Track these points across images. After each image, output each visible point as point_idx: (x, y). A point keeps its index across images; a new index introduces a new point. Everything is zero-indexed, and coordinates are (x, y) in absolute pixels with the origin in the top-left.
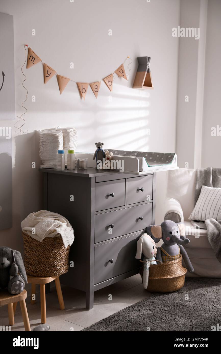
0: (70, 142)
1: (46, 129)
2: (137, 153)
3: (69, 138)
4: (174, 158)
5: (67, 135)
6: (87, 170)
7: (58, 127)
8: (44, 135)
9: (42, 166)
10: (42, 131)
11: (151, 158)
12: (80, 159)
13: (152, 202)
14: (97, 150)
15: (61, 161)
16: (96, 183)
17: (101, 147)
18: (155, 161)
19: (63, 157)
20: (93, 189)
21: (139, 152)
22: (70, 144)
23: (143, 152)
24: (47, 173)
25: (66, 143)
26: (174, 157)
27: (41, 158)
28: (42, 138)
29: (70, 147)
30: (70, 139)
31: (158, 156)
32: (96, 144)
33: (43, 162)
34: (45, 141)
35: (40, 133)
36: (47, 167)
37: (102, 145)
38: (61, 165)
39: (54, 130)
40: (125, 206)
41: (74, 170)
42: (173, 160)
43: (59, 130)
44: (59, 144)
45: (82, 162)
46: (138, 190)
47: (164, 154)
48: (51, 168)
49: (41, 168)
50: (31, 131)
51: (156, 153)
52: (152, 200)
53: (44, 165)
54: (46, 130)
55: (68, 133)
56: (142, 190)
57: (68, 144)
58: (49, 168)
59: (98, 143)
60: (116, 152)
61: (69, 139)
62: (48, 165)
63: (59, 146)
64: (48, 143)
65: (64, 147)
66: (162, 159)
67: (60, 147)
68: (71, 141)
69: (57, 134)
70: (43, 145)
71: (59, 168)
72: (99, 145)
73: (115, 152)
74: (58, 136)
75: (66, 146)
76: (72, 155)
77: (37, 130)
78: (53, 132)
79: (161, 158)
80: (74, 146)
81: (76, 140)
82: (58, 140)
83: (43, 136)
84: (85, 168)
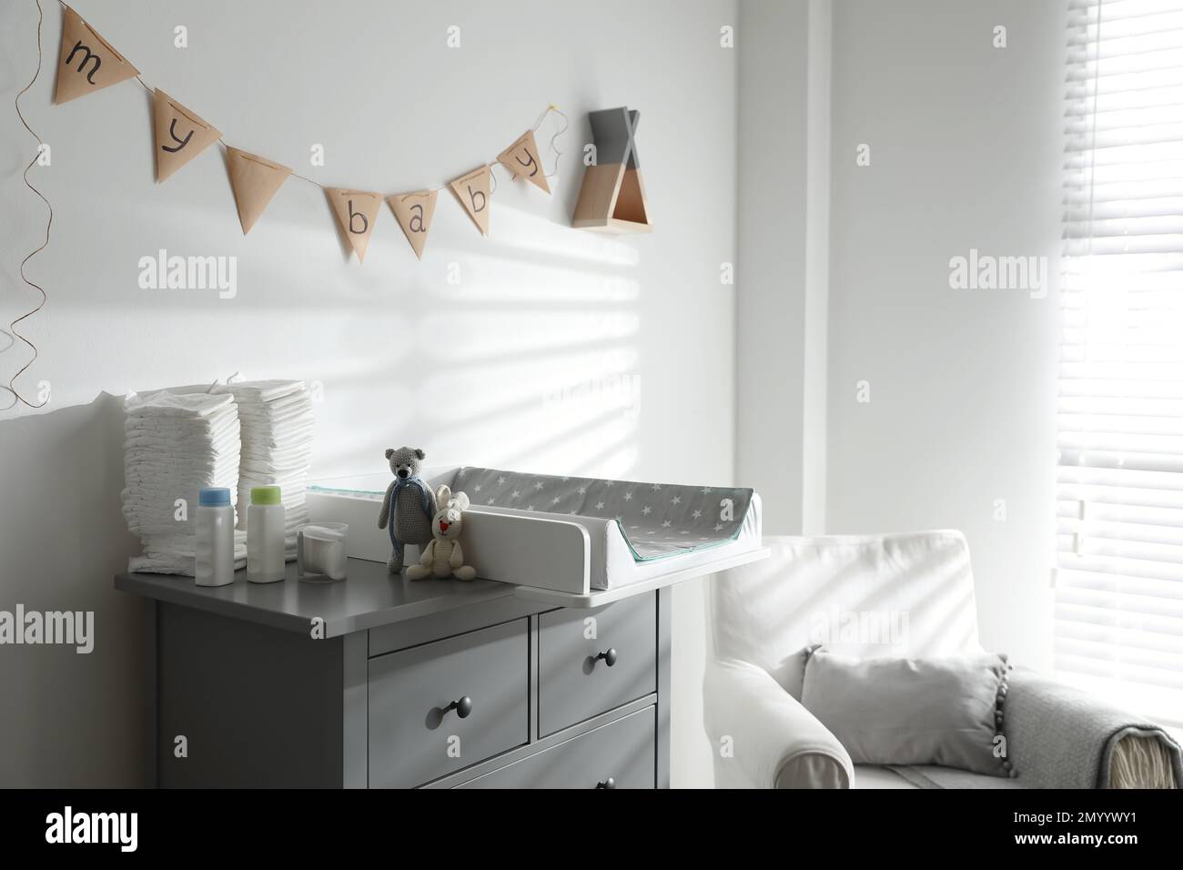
0: (273, 446)
1: (167, 389)
2: (590, 483)
3: (269, 428)
4: (749, 513)
5: (258, 412)
6: (343, 581)
7: (230, 378)
8: (142, 414)
9: (136, 564)
10: (143, 395)
11: (647, 510)
12: (311, 530)
13: (656, 704)
14: (394, 484)
15: (211, 543)
16: (368, 659)
17: (409, 469)
18: (667, 524)
19: (219, 521)
20: (352, 694)
21: (596, 481)
22: (272, 454)
23: (615, 482)
24: (159, 604)
25: (256, 450)
26: (748, 505)
27: (130, 524)
28: (135, 432)
29: (273, 471)
30: (274, 433)
31: (676, 500)
32: (389, 454)
33: (143, 542)
34: (146, 446)
35: (126, 405)
36: (153, 570)
37: (416, 460)
38: (210, 563)
39: (208, 392)
40: (529, 743)
41: (283, 581)
42: (745, 521)
43: (213, 392)
44: (213, 460)
45: (317, 543)
46: (592, 662)
47: (706, 491)
48: (173, 575)
49: (130, 570)
50: (84, 396)
51: (667, 486)
52: (656, 692)
53: (146, 555)
54: (163, 392)
55: (266, 407)
56: (610, 661)
57: (267, 458)
58: (164, 575)
59: (399, 451)
60: (502, 481)
61: (271, 434)
62: (162, 557)
63: (210, 469)
64: (163, 451)
65: (244, 470)
66: (697, 514)
67: (215, 472)
68: (277, 444)
69: (204, 413)
70: (140, 461)
71: (201, 575)
72: (402, 461)
73: (498, 478)
74: (207, 422)
75: (255, 465)
76: (267, 511)
77: (115, 391)
78: (190, 402)
79: (691, 510)
80: (295, 464)
81: (307, 437)
82: (209, 441)
83: (136, 421)
84: (334, 573)
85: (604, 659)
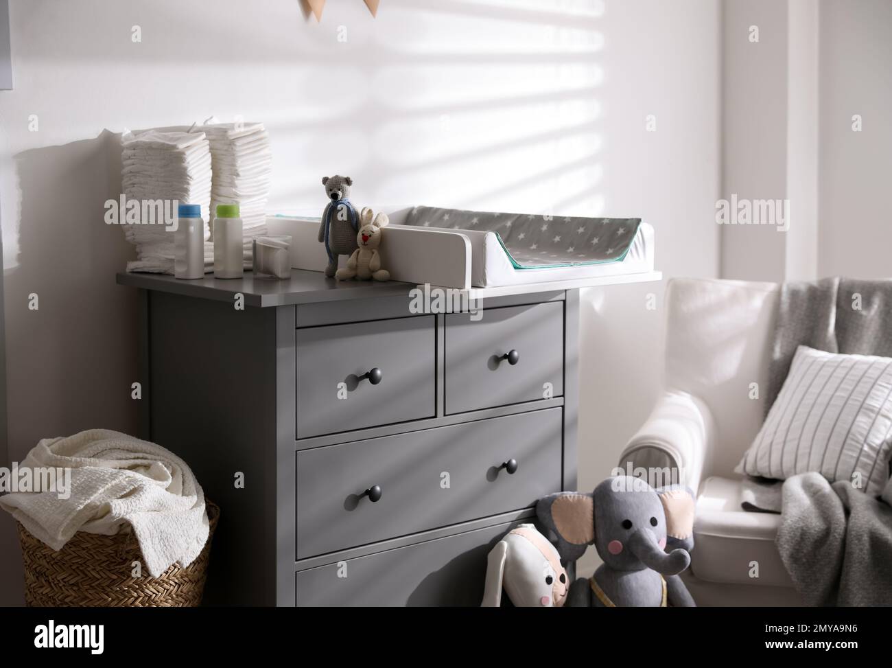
0: (238, 175)
1: (154, 129)
2: (515, 218)
3: (234, 160)
4: (637, 238)
5: (226, 147)
6: (287, 280)
7: (206, 121)
8: (134, 147)
9: (132, 266)
10: (136, 133)
11: (557, 239)
12: (260, 240)
13: (563, 407)
14: (329, 205)
15: (185, 246)
16: (297, 328)
17: (340, 193)
18: (571, 250)
19: (192, 229)
20: (284, 353)
21: (521, 216)
22: (236, 182)
23: (536, 216)
24: (149, 292)
25: (224, 178)
26: (635, 232)
27: (128, 234)
28: (129, 162)
29: (237, 195)
30: (238, 165)
31: (581, 230)
32: (325, 180)
33: (138, 250)
34: (138, 172)
35: (123, 140)
36: (146, 270)
37: (345, 186)
38: (186, 261)
39: (188, 132)
40: (435, 417)
41: (241, 278)
42: (632, 246)
43: (191, 131)
44: (188, 184)
45: (268, 249)
46: (497, 360)
47: (605, 222)
48: (160, 274)
49: (128, 270)
50: (90, 132)
51: (576, 218)
52: (563, 396)
53: (140, 260)
54: (151, 131)
55: (232, 143)
56: (511, 359)
57: (233, 185)
58: (152, 273)
59: (332, 178)
60: (446, 217)
61: (234, 165)
62: (150, 261)
63: (186, 191)
64: (150, 176)
65: (215, 193)
66: (595, 241)
67: (191, 193)
68: (241, 174)
69: (181, 146)
70: (133, 184)
71: (179, 271)
72: (335, 187)
74: (184, 154)
75: (223, 190)
76: (229, 223)
77: (114, 129)
78: (172, 138)
79: (591, 238)
80: (255, 191)
81: (266, 169)
82: (185, 169)
83: (129, 152)
84: (280, 273)
85: (507, 360)
